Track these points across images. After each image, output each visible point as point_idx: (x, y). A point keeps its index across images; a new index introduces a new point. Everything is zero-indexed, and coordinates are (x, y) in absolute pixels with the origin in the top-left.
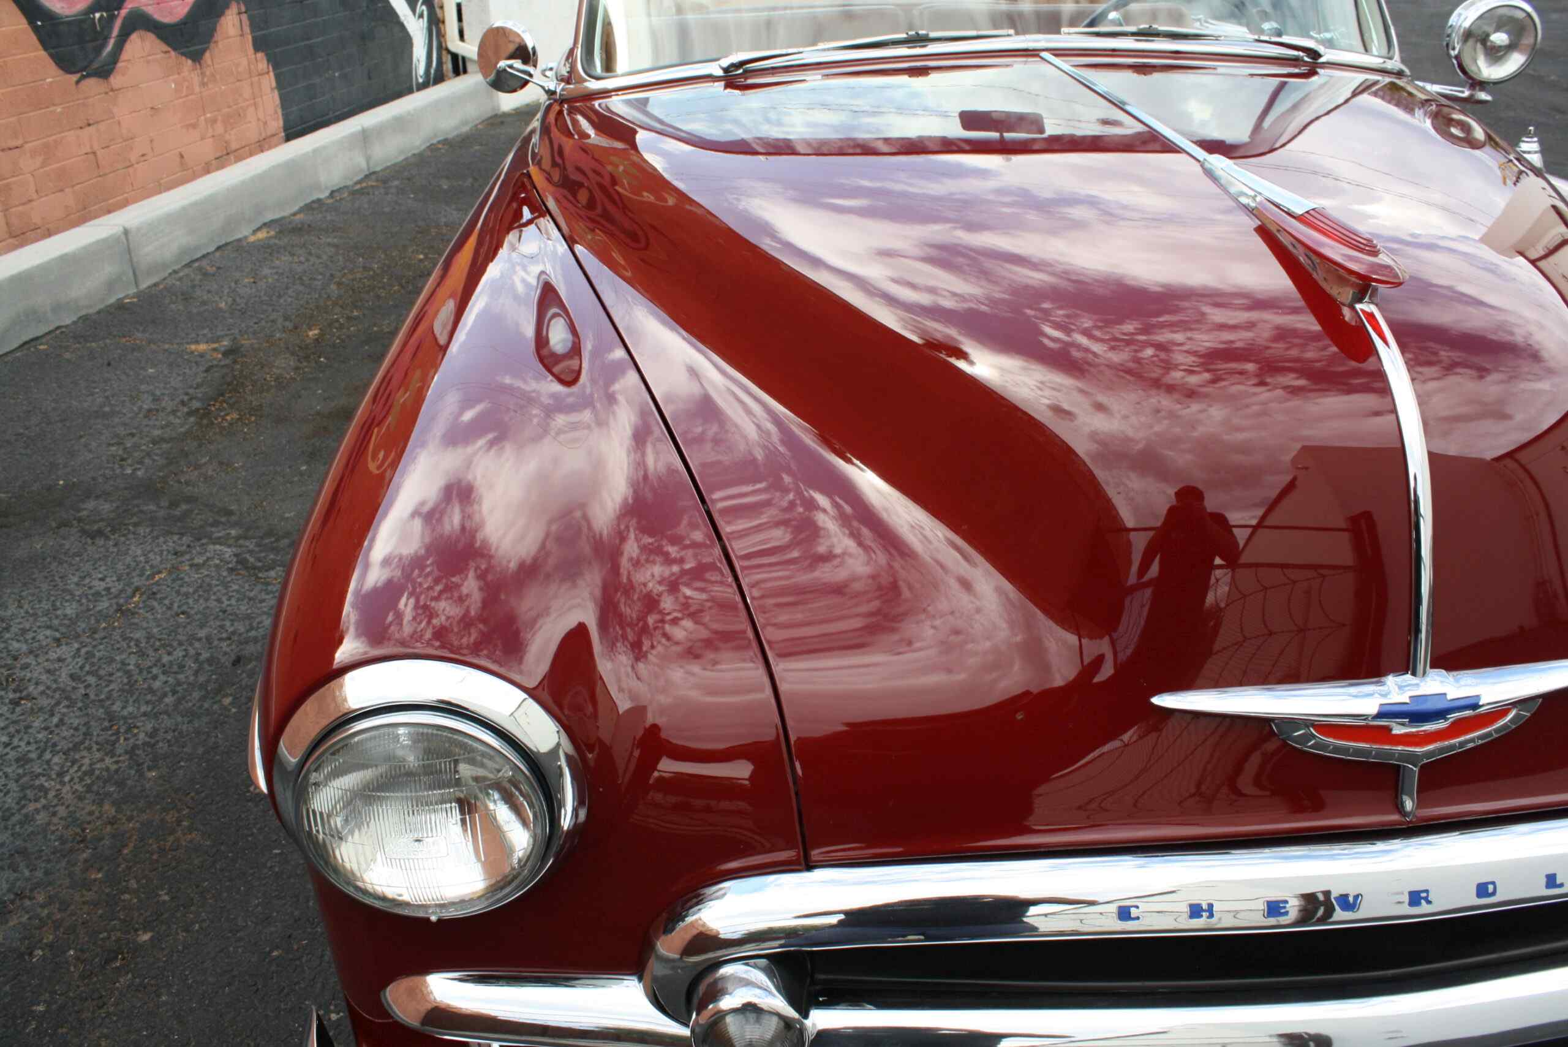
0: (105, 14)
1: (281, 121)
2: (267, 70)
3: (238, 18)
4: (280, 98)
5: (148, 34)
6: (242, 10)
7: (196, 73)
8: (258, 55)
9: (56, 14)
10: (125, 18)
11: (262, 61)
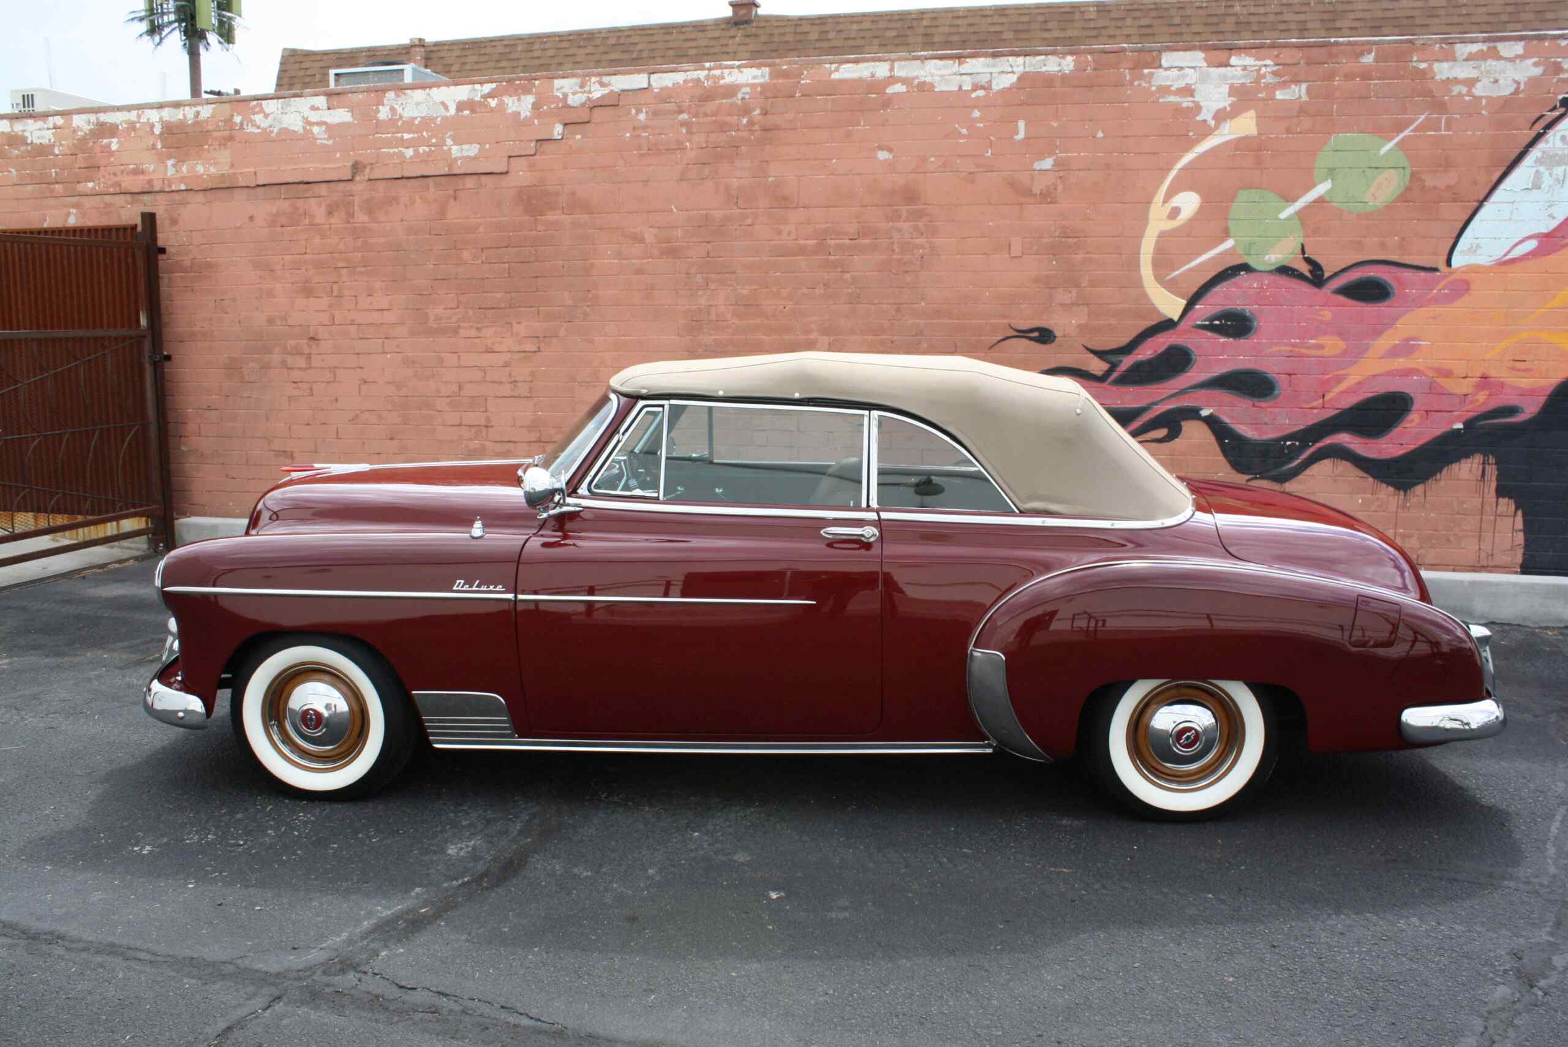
0: (1298, 443)
1: (1519, 559)
2: (1513, 514)
3: (1481, 467)
4: (1526, 540)
5: (1344, 462)
6: (1490, 461)
7: (1396, 497)
8: (1501, 500)
9: (1246, 437)
10: (1320, 448)
11: (1507, 505)
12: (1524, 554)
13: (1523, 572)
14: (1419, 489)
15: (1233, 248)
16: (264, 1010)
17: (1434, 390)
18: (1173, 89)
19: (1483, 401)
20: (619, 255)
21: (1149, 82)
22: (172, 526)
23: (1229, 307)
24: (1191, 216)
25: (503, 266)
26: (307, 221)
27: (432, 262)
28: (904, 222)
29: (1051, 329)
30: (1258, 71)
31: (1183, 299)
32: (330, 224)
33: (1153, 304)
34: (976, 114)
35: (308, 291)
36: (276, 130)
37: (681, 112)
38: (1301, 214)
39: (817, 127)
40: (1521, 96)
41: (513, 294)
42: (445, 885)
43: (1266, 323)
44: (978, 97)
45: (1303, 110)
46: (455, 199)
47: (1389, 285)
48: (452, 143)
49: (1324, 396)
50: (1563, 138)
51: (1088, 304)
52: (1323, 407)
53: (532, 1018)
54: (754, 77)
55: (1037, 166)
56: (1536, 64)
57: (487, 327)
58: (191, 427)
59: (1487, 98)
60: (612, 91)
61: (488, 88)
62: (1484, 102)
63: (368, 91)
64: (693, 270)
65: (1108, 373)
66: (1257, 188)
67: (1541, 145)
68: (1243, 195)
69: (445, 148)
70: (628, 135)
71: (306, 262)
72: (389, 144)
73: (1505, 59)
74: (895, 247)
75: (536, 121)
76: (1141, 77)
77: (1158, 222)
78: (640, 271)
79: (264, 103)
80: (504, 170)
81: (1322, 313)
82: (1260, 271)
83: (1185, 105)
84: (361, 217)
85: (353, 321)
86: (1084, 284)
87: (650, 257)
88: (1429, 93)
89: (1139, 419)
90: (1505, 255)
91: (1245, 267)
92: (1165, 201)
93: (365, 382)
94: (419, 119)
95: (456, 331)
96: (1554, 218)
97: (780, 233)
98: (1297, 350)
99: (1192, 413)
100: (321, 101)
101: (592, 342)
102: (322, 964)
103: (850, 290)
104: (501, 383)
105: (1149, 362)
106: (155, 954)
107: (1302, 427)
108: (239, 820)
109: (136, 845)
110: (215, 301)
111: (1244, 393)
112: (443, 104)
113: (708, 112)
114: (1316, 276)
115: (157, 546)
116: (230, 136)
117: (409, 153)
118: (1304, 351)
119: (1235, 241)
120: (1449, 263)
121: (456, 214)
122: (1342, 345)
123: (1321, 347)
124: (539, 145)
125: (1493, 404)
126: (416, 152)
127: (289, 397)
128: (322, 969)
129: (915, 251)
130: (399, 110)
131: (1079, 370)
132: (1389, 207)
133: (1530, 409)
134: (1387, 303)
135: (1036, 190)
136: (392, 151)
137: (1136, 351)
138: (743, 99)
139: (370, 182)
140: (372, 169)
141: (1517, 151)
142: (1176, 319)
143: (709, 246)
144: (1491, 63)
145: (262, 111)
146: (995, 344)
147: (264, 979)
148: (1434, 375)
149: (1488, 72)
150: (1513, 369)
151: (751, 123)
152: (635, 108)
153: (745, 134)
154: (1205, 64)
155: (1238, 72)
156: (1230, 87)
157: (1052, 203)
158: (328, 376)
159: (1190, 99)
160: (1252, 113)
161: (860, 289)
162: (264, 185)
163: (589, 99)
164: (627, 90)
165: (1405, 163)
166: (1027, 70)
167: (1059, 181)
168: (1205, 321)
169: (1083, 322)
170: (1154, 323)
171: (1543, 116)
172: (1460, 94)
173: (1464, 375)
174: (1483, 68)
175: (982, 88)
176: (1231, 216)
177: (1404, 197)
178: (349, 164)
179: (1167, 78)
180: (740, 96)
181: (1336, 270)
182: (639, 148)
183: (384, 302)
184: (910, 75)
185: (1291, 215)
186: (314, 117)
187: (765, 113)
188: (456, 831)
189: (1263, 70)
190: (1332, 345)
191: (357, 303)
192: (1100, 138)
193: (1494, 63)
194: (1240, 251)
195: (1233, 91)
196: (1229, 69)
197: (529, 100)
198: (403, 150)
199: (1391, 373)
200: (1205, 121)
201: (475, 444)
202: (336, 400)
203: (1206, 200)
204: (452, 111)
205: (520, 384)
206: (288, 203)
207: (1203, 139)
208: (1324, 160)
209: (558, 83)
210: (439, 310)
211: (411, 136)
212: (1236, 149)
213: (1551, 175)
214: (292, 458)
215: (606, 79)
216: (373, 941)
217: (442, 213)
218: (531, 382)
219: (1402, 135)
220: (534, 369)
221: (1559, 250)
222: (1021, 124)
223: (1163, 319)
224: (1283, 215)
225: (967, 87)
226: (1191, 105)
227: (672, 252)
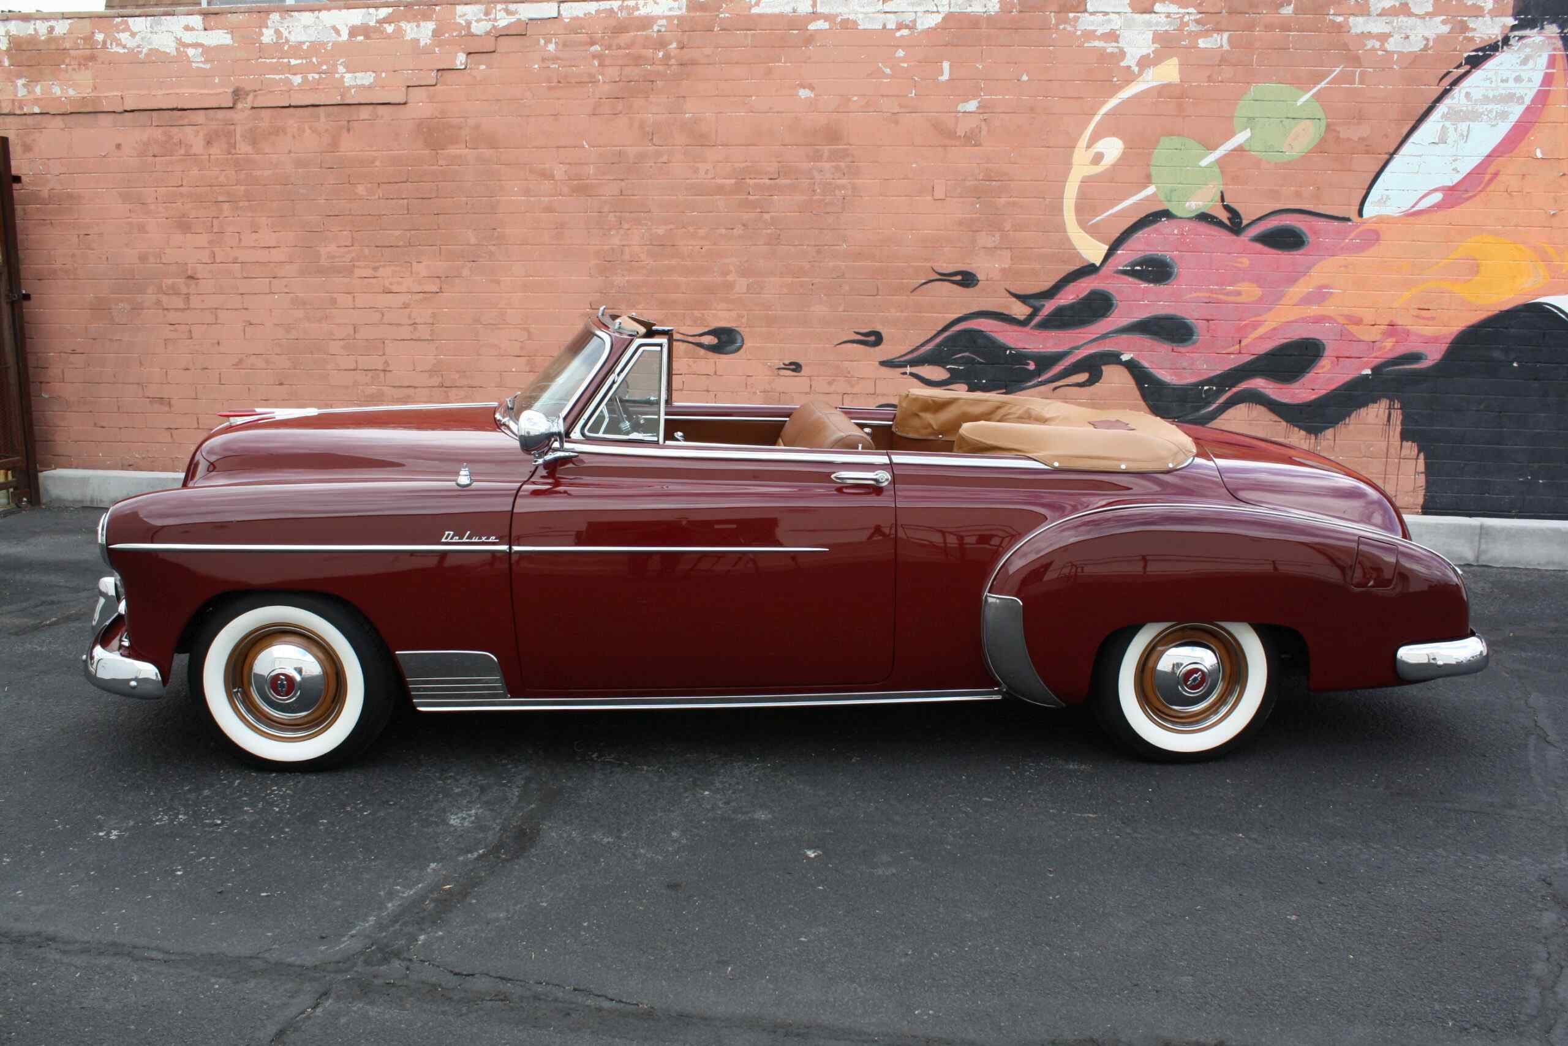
0: (1214, 388)
1: (1420, 500)
2: (1415, 457)
3: (1387, 411)
4: (1427, 482)
5: (1258, 406)
6: (1396, 407)
7: (1308, 441)
8: (1405, 443)
9: (1165, 382)
10: (1236, 394)
11: (1410, 448)
12: (1425, 495)
13: (1424, 513)
14: (1329, 433)
15: (1154, 195)
16: (314, 1008)
17: (1345, 337)
18: (1098, 33)
19: (1389, 348)
20: (527, 192)
21: (1075, 27)
22: (36, 478)
23: (1149, 252)
24: (1112, 162)
25: (401, 201)
26: (183, 151)
27: (324, 197)
28: (826, 162)
29: (974, 273)
30: (1182, 18)
31: (1104, 243)
32: (209, 155)
33: (1075, 249)
34: (901, 53)
35: (184, 225)
36: (145, 51)
37: (593, 43)
38: (1221, 163)
39: (737, 63)
40: (1430, 52)
41: (413, 232)
42: (461, 858)
43: (1185, 270)
44: (902, 36)
45: (1223, 59)
46: (349, 130)
47: (1305, 235)
48: (344, 70)
49: (1240, 341)
50: (1468, 95)
51: (1011, 248)
52: (1240, 353)
53: (612, 1000)
54: (670, 9)
55: (961, 107)
56: (1444, 22)
57: (384, 266)
58: (54, 371)
59: (1400, 54)
60: (519, 20)
61: (383, 12)
62: (1396, 56)
63: (250, 11)
64: (606, 209)
65: (1031, 317)
66: (1179, 135)
67: (1448, 101)
68: (1165, 141)
69: (337, 75)
70: (536, 66)
71: (181, 194)
72: (274, 70)
73: (1416, 15)
74: (816, 187)
75: (437, 49)
76: (1066, 21)
77: (1081, 167)
78: (549, 209)
79: (131, 20)
80: (404, 101)
81: (1240, 260)
82: (1181, 218)
83: (1109, 50)
84: (244, 148)
85: (236, 258)
86: (1008, 226)
87: (560, 194)
88: (1345, 47)
89: (1061, 363)
90: (1413, 207)
91: (1166, 214)
92: (1089, 147)
93: (251, 324)
94: (307, 43)
95: (349, 271)
96: (1458, 172)
97: (696, 171)
98: (1215, 296)
99: (1113, 358)
100: (196, 21)
101: (498, 282)
102: (362, 953)
103: (769, 231)
104: (399, 324)
105: (1071, 307)
106: (167, 952)
107: (1219, 372)
108: (208, 796)
109: (100, 829)
110: (79, 236)
111: (1165, 339)
112: (334, 28)
113: (622, 45)
114: (1235, 224)
115: (21, 501)
116: (91, 57)
117: (297, 80)
118: (1221, 297)
119: (1157, 187)
120: (1360, 214)
121: (349, 146)
122: (1257, 292)
123: (1239, 293)
124: (440, 73)
125: (1401, 350)
126: (305, 79)
127: (165, 340)
128: (362, 958)
129: (837, 192)
130: (285, 33)
131: (1002, 314)
132: (1306, 157)
133: (1433, 355)
134: (1301, 251)
135: (960, 132)
136: (277, 77)
137: (1058, 296)
138: (659, 31)
139: (254, 110)
140: (256, 96)
141: (1426, 106)
142: (1098, 264)
143: (623, 184)
144: (1402, 19)
145: (127, 28)
146: (919, 287)
147: (302, 973)
148: (1345, 322)
149: (1400, 28)
150: (1417, 317)
151: (667, 56)
152: (543, 38)
153: (661, 68)
154: (1129, 10)
155: (1163, 19)
156: (1154, 33)
157: (975, 145)
158: (209, 318)
159: (1115, 45)
160: (1175, 61)
161: (780, 230)
162: (132, 111)
163: (494, 27)
164: (535, 19)
165: (1320, 114)
166: (952, 10)
167: (983, 123)
168: (1126, 266)
169: (1007, 266)
170: (1076, 268)
171: (1450, 72)
172: (1373, 49)
173: (1373, 323)
174: (1395, 24)
175: (907, 27)
176: (1152, 163)
177: (1320, 148)
178: (231, 90)
179: (1093, 23)
180: (656, 28)
181: (1255, 218)
182: (549, 81)
183: (270, 239)
184: (833, 11)
185: (1211, 162)
186: (188, 37)
187: (682, 47)
188: (450, 799)
189: (1186, 18)
190: (1249, 291)
191: (240, 240)
192: (1024, 81)
193: (1405, 19)
194: (1162, 198)
195: (1157, 37)
196: (1153, 15)
197: (429, 27)
198: (289, 76)
199: (1305, 320)
200: (1129, 67)
201: (372, 389)
202: (218, 343)
203: (1129, 146)
204: (345, 36)
205: (419, 327)
206: (160, 130)
207: (1127, 85)
208: (1244, 109)
209: (460, 9)
210: (332, 248)
211: (299, 61)
212: (1160, 95)
213: (1456, 130)
214: (170, 405)
215: (512, 7)
216: (405, 924)
217: (334, 145)
218: (433, 324)
219: (1319, 86)
220: (435, 311)
221: (1462, 203)
222: (946, 65)
223: (1085, 264)
224: (1204, 163)
225: (891, 26)
226: (1116, 50)
227: (582, 189)
